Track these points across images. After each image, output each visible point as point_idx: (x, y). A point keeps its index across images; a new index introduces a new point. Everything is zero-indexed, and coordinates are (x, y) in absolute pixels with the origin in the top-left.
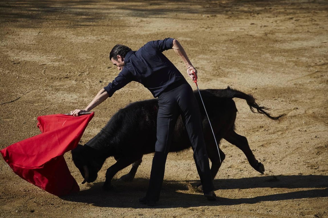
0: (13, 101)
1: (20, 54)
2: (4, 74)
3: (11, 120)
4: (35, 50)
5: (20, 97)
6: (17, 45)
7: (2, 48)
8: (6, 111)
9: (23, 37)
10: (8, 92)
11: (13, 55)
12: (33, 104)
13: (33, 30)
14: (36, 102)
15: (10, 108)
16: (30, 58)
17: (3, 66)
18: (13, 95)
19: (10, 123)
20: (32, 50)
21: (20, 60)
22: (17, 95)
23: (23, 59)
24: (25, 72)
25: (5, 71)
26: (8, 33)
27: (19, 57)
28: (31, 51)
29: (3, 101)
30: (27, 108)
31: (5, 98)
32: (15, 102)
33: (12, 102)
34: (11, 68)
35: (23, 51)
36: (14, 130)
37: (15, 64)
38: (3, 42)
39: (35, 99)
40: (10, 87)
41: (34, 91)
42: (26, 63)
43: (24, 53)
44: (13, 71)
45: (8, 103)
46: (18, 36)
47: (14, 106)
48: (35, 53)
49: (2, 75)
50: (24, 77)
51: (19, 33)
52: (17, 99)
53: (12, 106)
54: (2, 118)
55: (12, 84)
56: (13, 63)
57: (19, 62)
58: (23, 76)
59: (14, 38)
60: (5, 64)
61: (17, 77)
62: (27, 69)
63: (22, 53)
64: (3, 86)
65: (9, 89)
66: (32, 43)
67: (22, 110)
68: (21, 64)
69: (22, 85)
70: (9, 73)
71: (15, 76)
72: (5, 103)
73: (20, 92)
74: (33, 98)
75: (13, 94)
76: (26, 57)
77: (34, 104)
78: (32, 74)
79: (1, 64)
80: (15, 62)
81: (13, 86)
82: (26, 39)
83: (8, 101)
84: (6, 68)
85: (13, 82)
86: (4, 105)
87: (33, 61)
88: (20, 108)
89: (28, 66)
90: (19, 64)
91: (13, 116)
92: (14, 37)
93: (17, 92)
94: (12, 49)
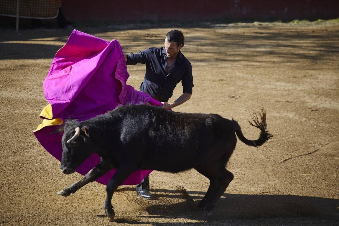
0: (311, 153)
1: (318, 99)
2: (301, 122)
3: (309, 175)
4: (335, 96)
5: (318, 150)
6: (315, 90)
7: (299, 92)
8: (303, 165)
9: (322, 80)
10: (305, 142)
11: (310, 100)
12: (332, 158)
13: (334, 73)
14: (336, 156)
15: (307, 161)
16: (329, 105)
17: (299, 113)
18: (311, 147)
19: (307, 179)
20: (332, 95)
21: (318, 106)
22: (315, 146)
23: (321, 106)
24: (323, 121)
25: (301, 118)
26: (305, 76)
27: (317, 104)
28: (330, 97)
29: (299, 152)
30: (326, 162)
31: (302, 150)
32: (313, 155)
33: (309, 154)
34: (308, 115)
35: (321, 97)
36: (311, 187)
37: (312, 111)
38: (300, 87)
39: (335, 151)
40: (308, 137)
41: (334, 143)
42: (324, 110)
43: (323, 99)
44: (310, 119)
45: (305, 155)
46: (317, 79)
47: (311, 159)
48: (335, 100)
49: (298, 123)
50: (323, 127)
51: (317, 77)
52: (315, 152)
53: (309, 159)
54: (298, 171)
55: (309, 133)
56: (310, 109)
57: (318, 109)
58: (322, 125)
59: (312, 82)
60: (301, 111)
61: (315, 126)
62: (327, 117)
63: (321, 100)
64: (300, 136)
65: (306, 140)
66: (331, 88)
67: (320, 164)
68: (320, 111)
69: (320, 136)
70: (306, 121)
71: (313, 124)
72: (301, 155)
73: (319, 143)
74: (333, 151)
75: (310, 145)
76: (326, 103)
77: (334, 158)
78: (331, 123)
79: (298, 110)
80: (313, 109)
81: (311, 136)
82: (325, 83)
83: (304, 153)
84: (303, 115)
85: (310, 131)
86: (300, 157)
87: (333, 108)
88: (318, 162)
89: (327, 114)
90: (318, 112)
91: (311, 170)
92: (312, 80)
93: (314, 144)
94: (309, 94)
